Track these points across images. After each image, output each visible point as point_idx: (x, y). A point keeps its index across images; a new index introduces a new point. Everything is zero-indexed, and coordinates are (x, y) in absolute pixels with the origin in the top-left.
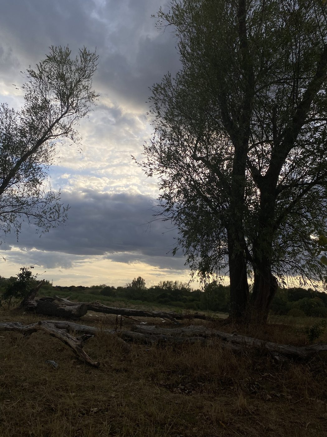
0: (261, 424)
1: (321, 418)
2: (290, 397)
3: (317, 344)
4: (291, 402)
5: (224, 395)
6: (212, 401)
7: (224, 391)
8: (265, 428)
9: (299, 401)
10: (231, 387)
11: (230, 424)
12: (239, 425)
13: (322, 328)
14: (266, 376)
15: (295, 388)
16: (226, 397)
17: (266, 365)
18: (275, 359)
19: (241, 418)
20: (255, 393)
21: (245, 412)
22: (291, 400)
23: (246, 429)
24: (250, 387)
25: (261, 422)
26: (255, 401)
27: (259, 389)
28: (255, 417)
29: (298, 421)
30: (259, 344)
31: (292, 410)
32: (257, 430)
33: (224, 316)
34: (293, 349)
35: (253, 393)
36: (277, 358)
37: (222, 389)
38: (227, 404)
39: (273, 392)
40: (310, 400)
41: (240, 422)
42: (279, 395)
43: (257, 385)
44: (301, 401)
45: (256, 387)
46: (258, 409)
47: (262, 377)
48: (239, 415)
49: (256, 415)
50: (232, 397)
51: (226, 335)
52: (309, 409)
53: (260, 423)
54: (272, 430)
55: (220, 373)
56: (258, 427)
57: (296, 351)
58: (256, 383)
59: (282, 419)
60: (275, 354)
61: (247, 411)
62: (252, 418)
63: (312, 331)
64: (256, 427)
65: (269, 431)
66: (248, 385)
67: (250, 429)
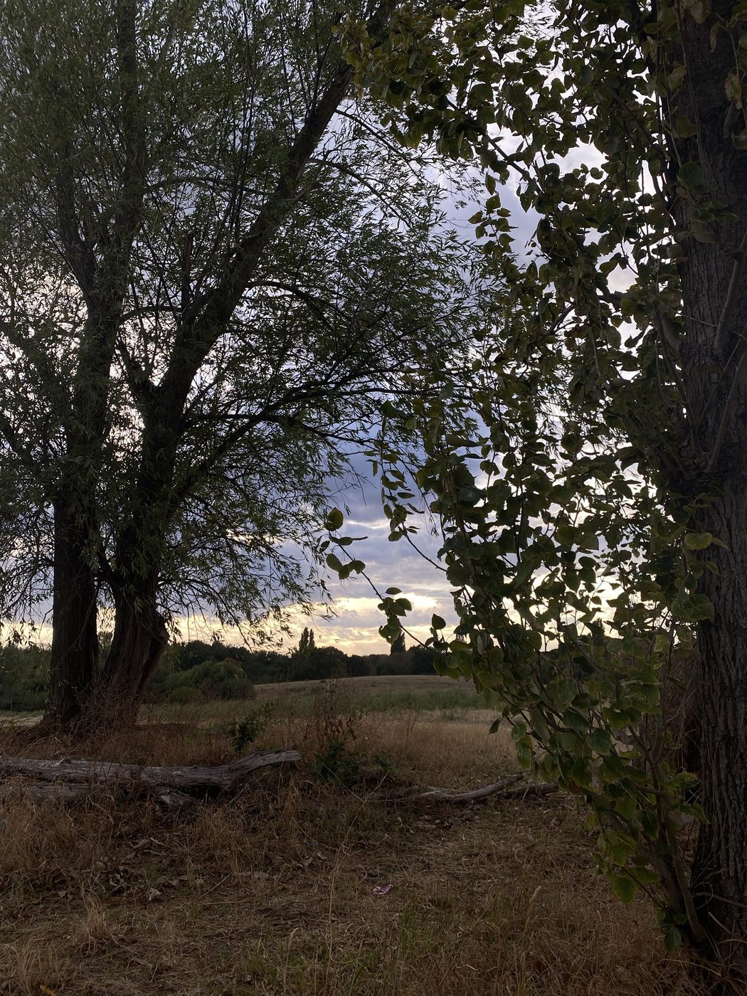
0: (143, 962)
1: (266, 910)
2: (200, 881)
3: (253, 755)
4: (203, 892)
5: (43, 916)
6: (12, 941)
7: (41, 906)
8: (153, 969)
9: (219, 886)
10: (60, 893)
11: (67, 985)
12: (91, 981)
13: (262, 719)
14: (143, 847)
15: (211, 858)
16: (49, 920)
17: (143, 821)
18: (162, 803)
19: (94, 961)
20: (120, 891)
21: (103, 944)
22: (202, 886)
23: (108, 985)
24: (108, 881)
25: (142, 957)
26: (121, 911)
27: (128, 880)
28: (128, 948)
29: (221, 930)
30: (127, 775)
31: (206, 908)
32: (132, 978)
33: (32, 720)
34: (202, 775)
35: (115, 894)
36: (167, 799)
37: (36, 902)
38: (52, 936)
39: (162, 879)
40: (242, 876)
41: (92, 972)
42: (175, 883)
43: (125, 871)
44: (223, 884)
45: (121, 877)
46: (131, 929)
47: (135, 850)
48: (89, 956)
49: (129, 944)
50: (63, 917)
51: (43, 765)
52: (240, 898)
53: (139, 961)
54: (168, 969)
55: (29, 864)
56: (136, 971)
57: (208, 777)
58: (121, 868)
59: (187, 936)
60: (163, 791)
61: (107, 939)
62: (120, 953)
63: (243, 728)
64: (132, 973)
65: (162, 973)
66: (104, 876)
67: (117, 983)
